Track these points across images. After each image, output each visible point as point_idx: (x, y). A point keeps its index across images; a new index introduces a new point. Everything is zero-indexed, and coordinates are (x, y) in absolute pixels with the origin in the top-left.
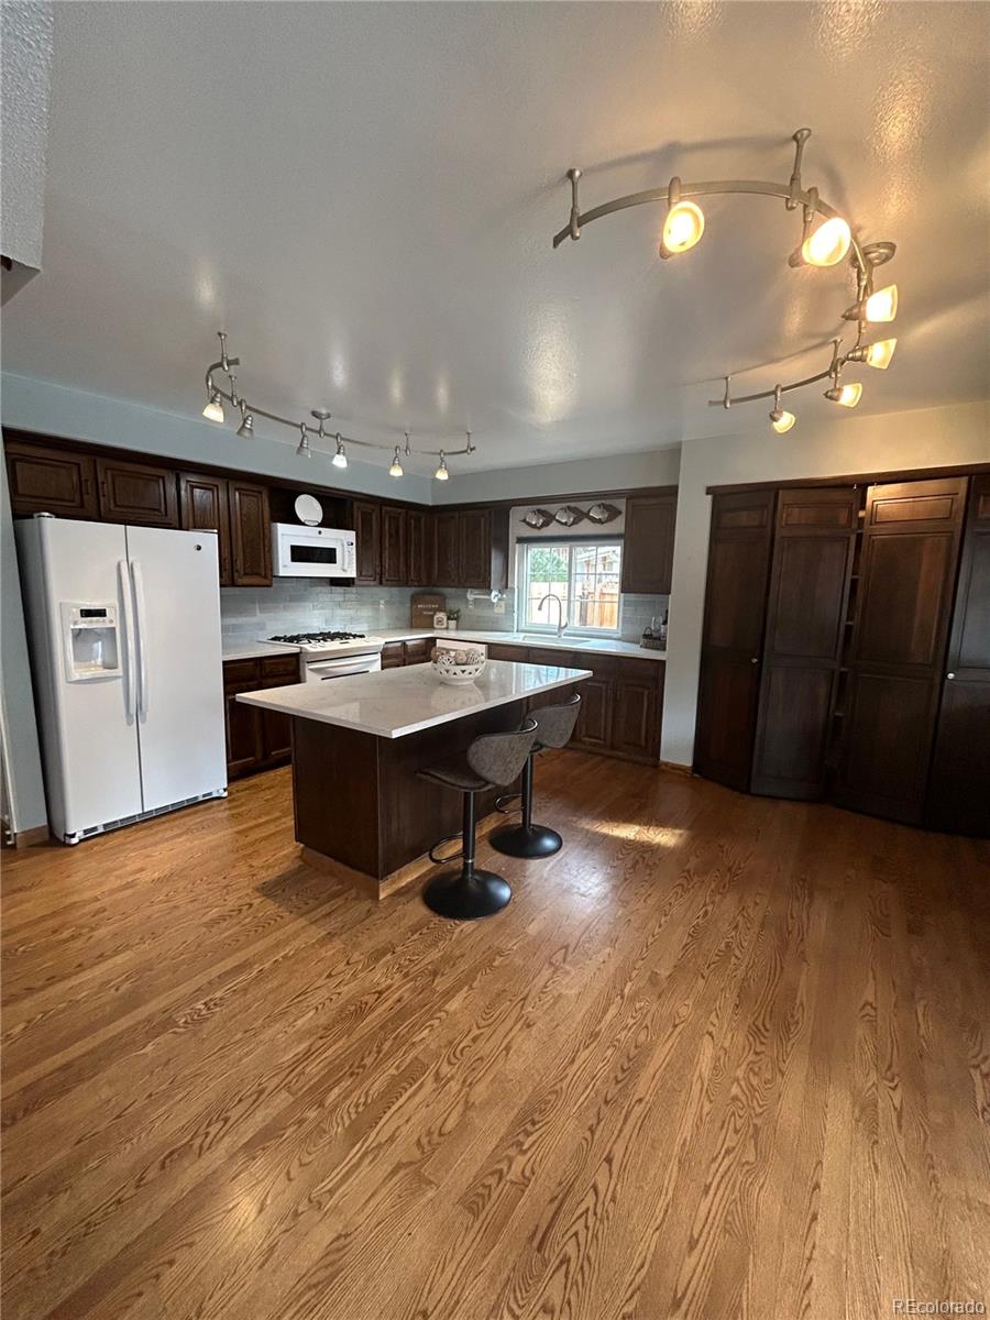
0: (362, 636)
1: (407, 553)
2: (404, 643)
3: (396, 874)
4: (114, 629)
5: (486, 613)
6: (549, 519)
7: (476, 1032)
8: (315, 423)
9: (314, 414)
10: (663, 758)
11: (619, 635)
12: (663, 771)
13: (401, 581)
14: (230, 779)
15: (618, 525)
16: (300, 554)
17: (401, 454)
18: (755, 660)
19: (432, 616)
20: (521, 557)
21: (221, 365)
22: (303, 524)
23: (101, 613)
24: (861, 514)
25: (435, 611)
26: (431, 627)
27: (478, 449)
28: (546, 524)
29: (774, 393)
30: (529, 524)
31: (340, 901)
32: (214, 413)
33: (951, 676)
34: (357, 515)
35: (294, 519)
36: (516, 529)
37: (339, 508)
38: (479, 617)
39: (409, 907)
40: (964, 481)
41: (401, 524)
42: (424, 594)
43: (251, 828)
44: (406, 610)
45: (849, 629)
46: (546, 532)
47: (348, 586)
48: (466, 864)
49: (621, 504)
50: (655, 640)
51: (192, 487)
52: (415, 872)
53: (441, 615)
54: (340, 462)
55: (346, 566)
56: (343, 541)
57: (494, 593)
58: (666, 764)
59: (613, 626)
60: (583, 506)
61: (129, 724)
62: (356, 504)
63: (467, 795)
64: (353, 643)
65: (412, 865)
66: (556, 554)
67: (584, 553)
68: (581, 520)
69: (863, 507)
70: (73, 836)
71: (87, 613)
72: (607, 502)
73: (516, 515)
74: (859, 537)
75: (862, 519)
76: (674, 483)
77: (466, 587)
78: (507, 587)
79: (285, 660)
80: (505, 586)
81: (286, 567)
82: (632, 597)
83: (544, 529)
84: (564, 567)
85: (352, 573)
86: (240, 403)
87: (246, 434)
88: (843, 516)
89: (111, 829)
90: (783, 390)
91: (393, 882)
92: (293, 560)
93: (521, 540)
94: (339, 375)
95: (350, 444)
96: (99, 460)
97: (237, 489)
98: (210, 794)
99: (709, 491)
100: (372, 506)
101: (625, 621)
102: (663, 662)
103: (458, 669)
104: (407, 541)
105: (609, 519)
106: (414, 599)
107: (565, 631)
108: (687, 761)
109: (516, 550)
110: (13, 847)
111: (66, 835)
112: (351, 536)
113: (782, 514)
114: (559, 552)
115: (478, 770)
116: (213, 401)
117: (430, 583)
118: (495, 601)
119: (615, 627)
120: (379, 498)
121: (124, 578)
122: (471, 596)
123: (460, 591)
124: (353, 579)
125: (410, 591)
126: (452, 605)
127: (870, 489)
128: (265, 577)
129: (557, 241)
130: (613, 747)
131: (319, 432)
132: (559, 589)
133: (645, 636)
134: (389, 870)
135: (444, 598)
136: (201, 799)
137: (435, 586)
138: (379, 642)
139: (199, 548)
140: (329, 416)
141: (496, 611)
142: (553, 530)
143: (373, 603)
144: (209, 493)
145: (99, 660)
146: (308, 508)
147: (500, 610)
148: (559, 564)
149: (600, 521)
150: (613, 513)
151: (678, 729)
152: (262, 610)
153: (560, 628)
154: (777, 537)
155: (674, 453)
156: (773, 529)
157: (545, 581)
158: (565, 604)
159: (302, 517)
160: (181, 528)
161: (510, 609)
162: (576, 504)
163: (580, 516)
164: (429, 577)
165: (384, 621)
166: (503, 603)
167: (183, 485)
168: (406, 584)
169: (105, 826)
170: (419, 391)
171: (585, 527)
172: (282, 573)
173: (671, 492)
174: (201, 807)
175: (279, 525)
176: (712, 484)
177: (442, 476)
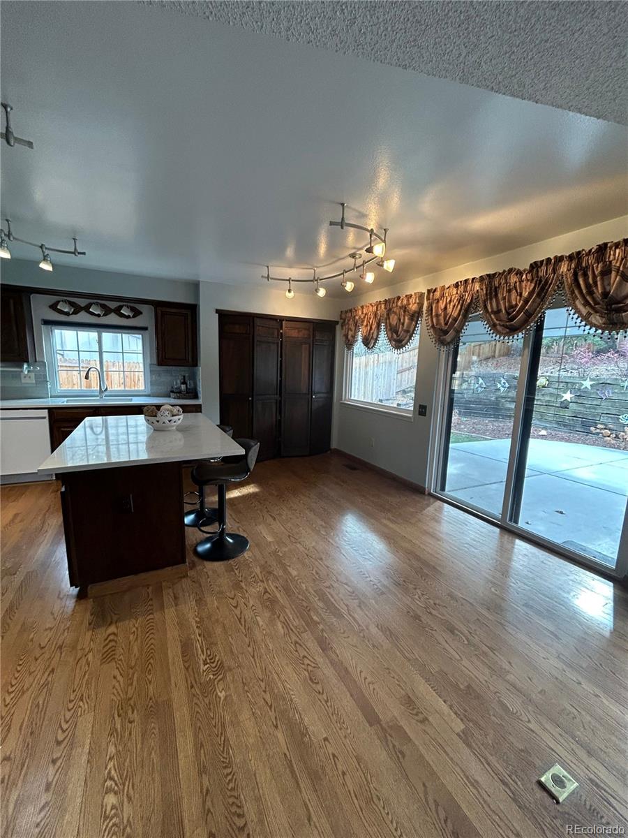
6: (82, 309)
7: (314, 572)
11: (148, 392)
18: (250, 399)
24: (281, 332)
33: (314, 397)
36: (40, 312)
40: (312, 324)
45: (280, 381)
46: (75, 318)
57: (25, 366)
59: (141, 387)
60: (114, 305)
68: (110, 313)
69: (282, 329)
72: (132, 305)
73: (34, 299)
74: (281, 342)
76: (195, 303)
78: (36, 361)
88: (276, 332)
93: (47, 322)
99: (217, 311)
101: (152, 383)
107: (106, 393)
109: (42, 330)
113: (256, 329)
119: (144, 388)
127: (284, 322)
133: (171, 393)
141: (24, 381)
142: (83, 318)
147: (28, 381)
149: (128, 317)
150: (138, 313)
153: (101, 391)
154: (255, 340)
156: (253, 336)
163: (108, 311)
176: (219, 308)
177: (46, 266)
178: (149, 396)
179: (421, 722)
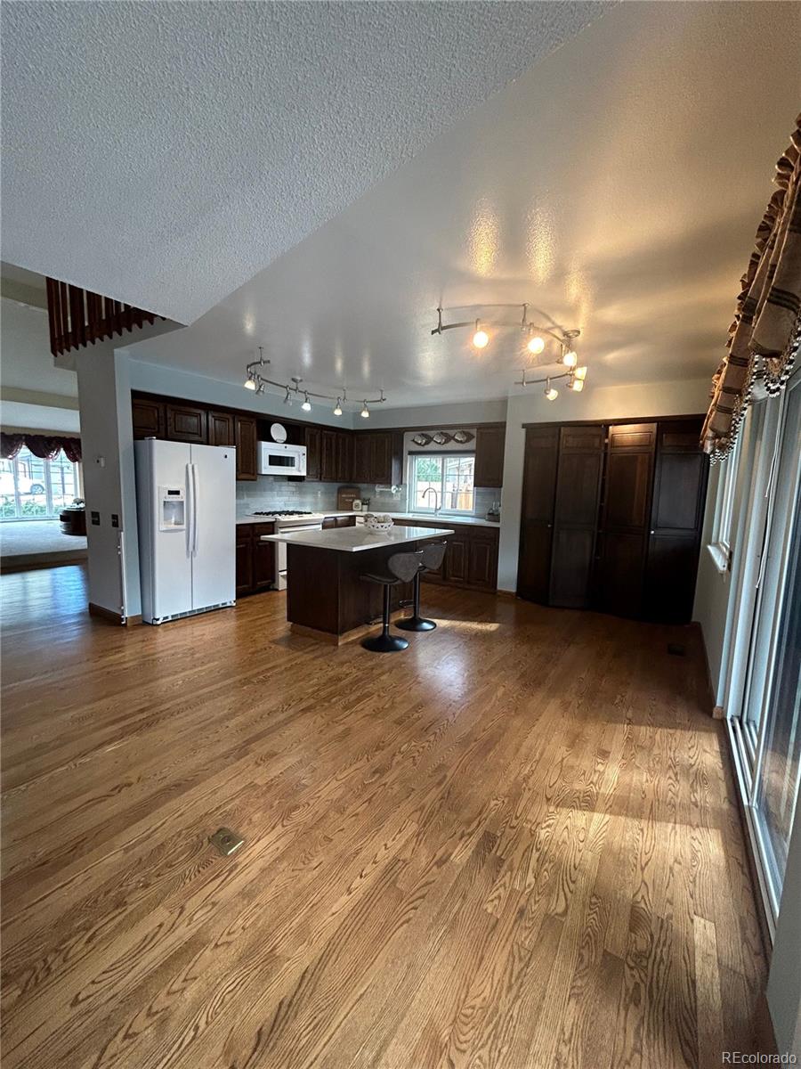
0: (310, 513)
1: (337, 463)
2: (335, 518)
3: (346, 634)
4: (182, 502)
5: (387, 500)
6: (429, 440)
7: (395, 684)
8: (293, 385)
9: (294, 380)
10: (499, 588)
11: (473, 514)
12: (499, 596)
13: (333, 480)
14: (237, 597)
15: (472, 445)
16: (275, 461)
17: (341, 402)
18: (550, 526)
19: (352, 503)
20: (411, 464)
21: (260, 363)
22: (275, 442)
23: (177, 493)
24: (607, 441)
25: (354, 499)
26: (352, 510)
27: (388, 399)
28: (427, 443)
29: (546, 380)
30: (417, 443)
31: (317, 646)
32: (250, 385)
33: (652, 532)
34: (308, 437)
35: (271, 440)
36: (408, 445)
37: (297, 432)
38: (382, 503)
39: (355, 648)
40: (655, 425)
41: (333, 441)
42: (347, 487)
43: (257, 619)
44: (334, 499)
45: (601, 507)
46: (428, 448)
47: (301, 481)
48: (384, 627)
49: (474, 432)
50: (494, 516)
51: (215, 420)
52: (355, 635)
53: (358, 502)
54: (307, 407)
55: (300, 469)
56: (299, 453)
57: (393, 487)
58: (501, 591)
59: (471, 508)
60: (451, 432)
61: (188, 557)
62: (307, 429)
63: (386, 586)
64: (306, 517)
65: (355, 631)
66: (434, 462)
67: (452, 462)
68: (450, 440)
69: (607, 437)
70: (158, 620)
71: (171, 493)
72: (466, 430)
73: (408, 437)
74: (606, 454)
75: (607, 444)
76: (503, 420)
77: (375, 483)
79: (267, 526)
80: (401, 483)
81: (266, 468)
82: (481, 489)
83: (426, 446)
84: (440, 471)
85: (304, 473)
86: (258, 376)
87: (261, 394)
88: (597, 441)
89: (175, 619)
90: (551, 379)
91: (345, 638)
92: (270, 464)
93: (411, 453)
94: (307, 358)
95: (313, 397)
96: (169, 405)
97: (240, 421)
98: (225, 604)
99: (524, 426)
100: (315, 431)
101: (477, 504)
102: (499, 528)
103: (379, 525)
104: (337, 453)
105: (467, 441)
106: (340, 491)
107: (440, 511)
108: (513, 589)
109: (408, 459)
110: (125, 625)
111: (154, 619)
112: (303, 449)
113: (563, 442)
114: (436, 461)
115: (393, 572)
116: (250, 379)
117: (351, 480)
118: (394, 492)
119: (471, 509)
120: (320, 425)
121: (188, 474)
122: (378, 489)
123: (371, 486)
124: (304, 477)
125: (337, 485)
126: (365, 495)
127: (611, 427)
128: (253, 474)
129: (433, 332)
130: (469, 583)
131: (296, 390)
132: (437, 486)
133: (489, 514)
134: (343, 632)
135: (359, 490)
136: (221, 606)
137: (354, 482)
138: (321, 516)
139: (226, 457)
140: (301, 381)
141: (395, 499)
142: (432, 447)
143: (314, 493)
144: (223, 424)
145: (173, 519)
146: (278, 432)
147: (397, 498)
148: (436, 468)
149: (461, 442)
150: (469, 437)
151: (508, 569)
152: (249, 496)
153: (436, 510)
154: (561, 454)
155: (504, 402)
156: (558, 452)
157: (427, 481)
158: (439, 495)
159: (275, 437)
160: (208, 444)
161: (403, 499)
162: (446, 433)
163: (449, 438)
164: (351, 478)
165: (320, 506)
166: (399, 494)
167: (210, 417)
168: (336, 480)
169: (172, 616)
170: (352, 366)
171: (452, 446)
172: (264, 472)
173: (502, 426)
174: (221, 611)
175: (263, 442)
176: (525, 422)
177: (365, 414)
178: (473, 517)
179: (256, 762)
